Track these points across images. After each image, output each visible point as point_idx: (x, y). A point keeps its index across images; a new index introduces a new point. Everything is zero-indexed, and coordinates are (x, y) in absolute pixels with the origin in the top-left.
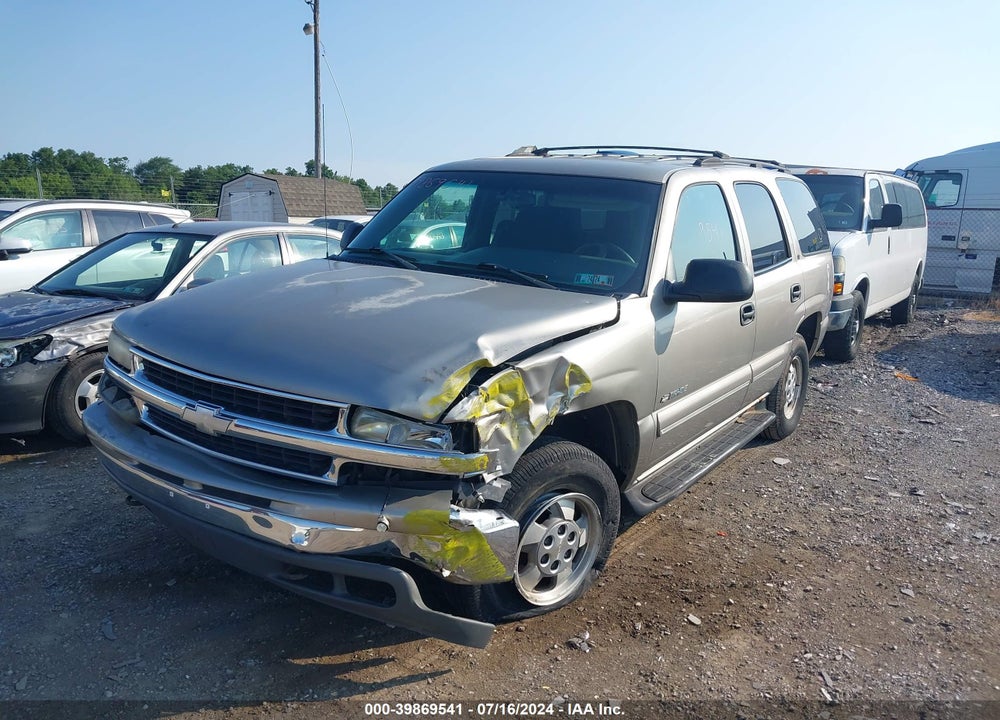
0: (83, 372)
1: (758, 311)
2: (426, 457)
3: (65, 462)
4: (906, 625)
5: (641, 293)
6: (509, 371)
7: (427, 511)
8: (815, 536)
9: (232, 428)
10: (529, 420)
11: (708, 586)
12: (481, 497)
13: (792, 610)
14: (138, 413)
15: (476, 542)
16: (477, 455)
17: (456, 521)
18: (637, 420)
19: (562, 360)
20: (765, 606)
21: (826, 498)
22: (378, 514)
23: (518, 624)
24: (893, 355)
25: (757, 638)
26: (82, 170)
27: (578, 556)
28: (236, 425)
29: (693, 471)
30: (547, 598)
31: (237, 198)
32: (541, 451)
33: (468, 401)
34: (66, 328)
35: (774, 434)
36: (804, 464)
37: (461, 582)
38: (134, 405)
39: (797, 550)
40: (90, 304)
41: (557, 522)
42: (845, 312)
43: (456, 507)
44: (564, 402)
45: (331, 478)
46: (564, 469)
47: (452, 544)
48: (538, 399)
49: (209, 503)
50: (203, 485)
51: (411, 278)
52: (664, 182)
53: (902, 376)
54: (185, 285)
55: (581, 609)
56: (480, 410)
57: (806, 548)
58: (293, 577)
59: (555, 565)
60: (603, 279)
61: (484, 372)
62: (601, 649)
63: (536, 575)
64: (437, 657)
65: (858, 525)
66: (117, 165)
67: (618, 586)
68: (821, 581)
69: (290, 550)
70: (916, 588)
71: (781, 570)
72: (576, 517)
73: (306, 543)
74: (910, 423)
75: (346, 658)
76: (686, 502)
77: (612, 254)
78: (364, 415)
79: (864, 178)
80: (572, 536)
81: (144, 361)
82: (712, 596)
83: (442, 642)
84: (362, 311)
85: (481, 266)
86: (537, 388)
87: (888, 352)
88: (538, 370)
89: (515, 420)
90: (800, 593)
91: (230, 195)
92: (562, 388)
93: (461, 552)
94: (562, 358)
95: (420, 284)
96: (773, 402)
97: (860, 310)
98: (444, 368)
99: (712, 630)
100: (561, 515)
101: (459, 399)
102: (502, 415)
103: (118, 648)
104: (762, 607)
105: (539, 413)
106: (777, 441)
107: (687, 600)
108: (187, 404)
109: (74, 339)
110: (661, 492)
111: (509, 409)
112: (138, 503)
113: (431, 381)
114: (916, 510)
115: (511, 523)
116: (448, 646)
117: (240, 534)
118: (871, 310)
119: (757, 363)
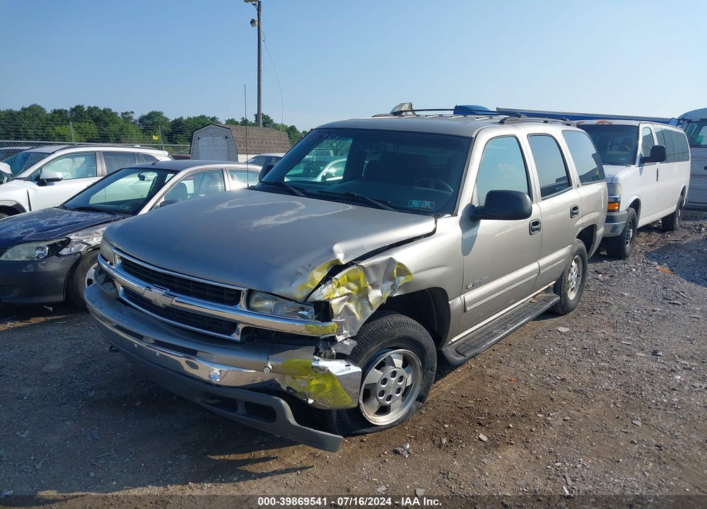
0: (90, 262)
1: (543, 226)
2: (296, 324)
3: (78, 322)
4: (631, 445)
5: (453, 213)
6: (355, 267)
7: (297, 360)
8: (578, 382)
9: (174, 302)
10: (368, 300)
11: (496, 415)
12: (334, 351)
13: (552, 433)
14: (117, 292)
15: (330, 381)
16: (330, 323)
17: (316, 367)
18: (448, 300)
19: (391, 259)
20: (534, 429)
21: (590, 356)
22: (265, 361)
23: (363, 437)
24: (658, 255)
25: (524, 452)
26: (103, 120)
27: (406, 392)
28: (176, 301)
29: (494, 336)
30: (383, 420)
31: (203, 141)
32: (379, 321)
33: (325, 287)
34: (80, 233)
35: (560, 310)
36: (579, 332)
37: (323, 408)
38: (115, 287)
39: (564, 392)
40: (96, 217)
41: (391, 369)
42: (621, 224)
43: (317, 358)
44: (393, 288)
45: (236, 337)
46: (394, 334)
47: (314, 382)
48: (375, 286)
49: (159, 351)
50: (155, 340)
51: (299, 203)
52: (474, 136)
53: (663, 269)
54: (158, 204)
55: (407, 428)
56: (334, 294)
57: (570, 391)
58: (210, 401)
59: (389, 398)
60: (427, 203)
61: (337, 268)
62: (416, 455)
63: (375, 403)
64: (305, 457)
65: (610, 376)
66: (127, 117)
67: (433, 414)
68: (577, 413)
69: (209, 383)
70: (644, 421)
71: (550, 405)
72: (404, 366)
73: (218, 380)
74: (662, 303)
75: (246, 456)
76: (491, 357)
77: (438, 186)
78: (257, 296)
79: (638, 127)
80: (401, 379)
81: (121, 258)
82: (498, 422)
83: (310, 448)
84: (260, 226)
85: (346, 195)
86: (374, 279)
87: (654, 252)
88: (374, 267)
89: (359, 300)
90: (560, 421)
91: (199, 139)
92: (392, 279)
93: (320, 387)
94: (391, 258)
95: (303, 207)
96: (560, 287)
97: (633, 222)
98: (310, 265)
99: (494, 445)
100: (393, 364)
101: (319, 285)
102: (349, 297)
103: (101, 445)
104: (531, 431)
105: (375, 295)
106: (563, 315)
107: (480, 424)
108: (147, 287)
109: (84, 240)
110: (469, 350)
111: (354, 293)
112: (116, 351)
113: (301, 274)
114: (654, 366)
115: (355, 369)
116: (313, 450)
117: (177, 372)
118: (642, 222)
119: (543, 261)
